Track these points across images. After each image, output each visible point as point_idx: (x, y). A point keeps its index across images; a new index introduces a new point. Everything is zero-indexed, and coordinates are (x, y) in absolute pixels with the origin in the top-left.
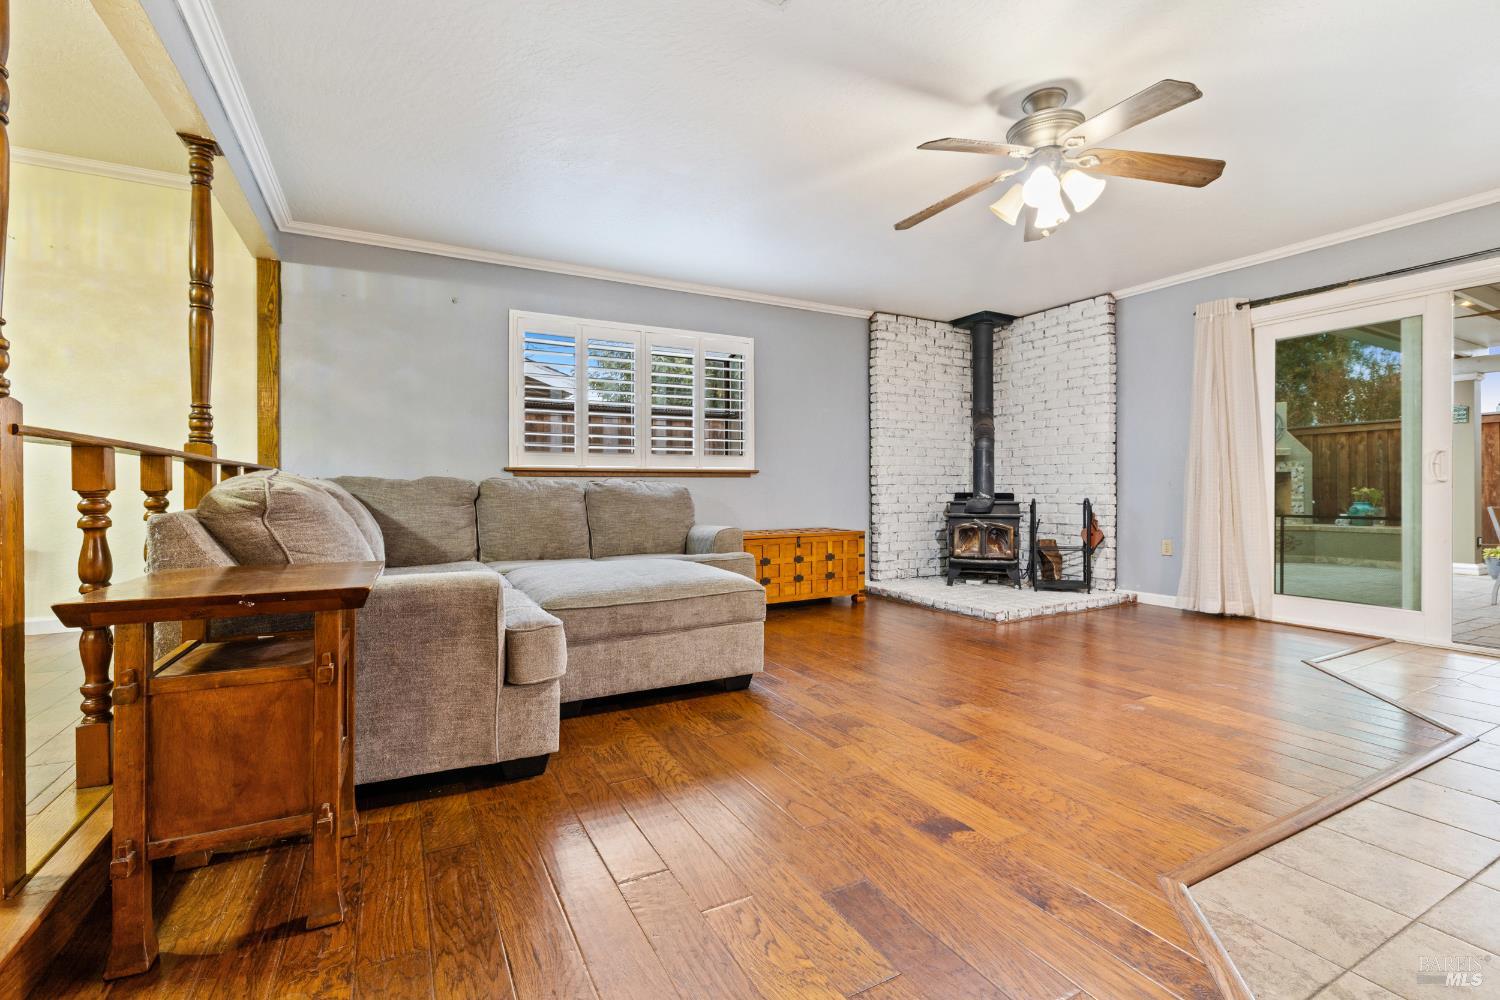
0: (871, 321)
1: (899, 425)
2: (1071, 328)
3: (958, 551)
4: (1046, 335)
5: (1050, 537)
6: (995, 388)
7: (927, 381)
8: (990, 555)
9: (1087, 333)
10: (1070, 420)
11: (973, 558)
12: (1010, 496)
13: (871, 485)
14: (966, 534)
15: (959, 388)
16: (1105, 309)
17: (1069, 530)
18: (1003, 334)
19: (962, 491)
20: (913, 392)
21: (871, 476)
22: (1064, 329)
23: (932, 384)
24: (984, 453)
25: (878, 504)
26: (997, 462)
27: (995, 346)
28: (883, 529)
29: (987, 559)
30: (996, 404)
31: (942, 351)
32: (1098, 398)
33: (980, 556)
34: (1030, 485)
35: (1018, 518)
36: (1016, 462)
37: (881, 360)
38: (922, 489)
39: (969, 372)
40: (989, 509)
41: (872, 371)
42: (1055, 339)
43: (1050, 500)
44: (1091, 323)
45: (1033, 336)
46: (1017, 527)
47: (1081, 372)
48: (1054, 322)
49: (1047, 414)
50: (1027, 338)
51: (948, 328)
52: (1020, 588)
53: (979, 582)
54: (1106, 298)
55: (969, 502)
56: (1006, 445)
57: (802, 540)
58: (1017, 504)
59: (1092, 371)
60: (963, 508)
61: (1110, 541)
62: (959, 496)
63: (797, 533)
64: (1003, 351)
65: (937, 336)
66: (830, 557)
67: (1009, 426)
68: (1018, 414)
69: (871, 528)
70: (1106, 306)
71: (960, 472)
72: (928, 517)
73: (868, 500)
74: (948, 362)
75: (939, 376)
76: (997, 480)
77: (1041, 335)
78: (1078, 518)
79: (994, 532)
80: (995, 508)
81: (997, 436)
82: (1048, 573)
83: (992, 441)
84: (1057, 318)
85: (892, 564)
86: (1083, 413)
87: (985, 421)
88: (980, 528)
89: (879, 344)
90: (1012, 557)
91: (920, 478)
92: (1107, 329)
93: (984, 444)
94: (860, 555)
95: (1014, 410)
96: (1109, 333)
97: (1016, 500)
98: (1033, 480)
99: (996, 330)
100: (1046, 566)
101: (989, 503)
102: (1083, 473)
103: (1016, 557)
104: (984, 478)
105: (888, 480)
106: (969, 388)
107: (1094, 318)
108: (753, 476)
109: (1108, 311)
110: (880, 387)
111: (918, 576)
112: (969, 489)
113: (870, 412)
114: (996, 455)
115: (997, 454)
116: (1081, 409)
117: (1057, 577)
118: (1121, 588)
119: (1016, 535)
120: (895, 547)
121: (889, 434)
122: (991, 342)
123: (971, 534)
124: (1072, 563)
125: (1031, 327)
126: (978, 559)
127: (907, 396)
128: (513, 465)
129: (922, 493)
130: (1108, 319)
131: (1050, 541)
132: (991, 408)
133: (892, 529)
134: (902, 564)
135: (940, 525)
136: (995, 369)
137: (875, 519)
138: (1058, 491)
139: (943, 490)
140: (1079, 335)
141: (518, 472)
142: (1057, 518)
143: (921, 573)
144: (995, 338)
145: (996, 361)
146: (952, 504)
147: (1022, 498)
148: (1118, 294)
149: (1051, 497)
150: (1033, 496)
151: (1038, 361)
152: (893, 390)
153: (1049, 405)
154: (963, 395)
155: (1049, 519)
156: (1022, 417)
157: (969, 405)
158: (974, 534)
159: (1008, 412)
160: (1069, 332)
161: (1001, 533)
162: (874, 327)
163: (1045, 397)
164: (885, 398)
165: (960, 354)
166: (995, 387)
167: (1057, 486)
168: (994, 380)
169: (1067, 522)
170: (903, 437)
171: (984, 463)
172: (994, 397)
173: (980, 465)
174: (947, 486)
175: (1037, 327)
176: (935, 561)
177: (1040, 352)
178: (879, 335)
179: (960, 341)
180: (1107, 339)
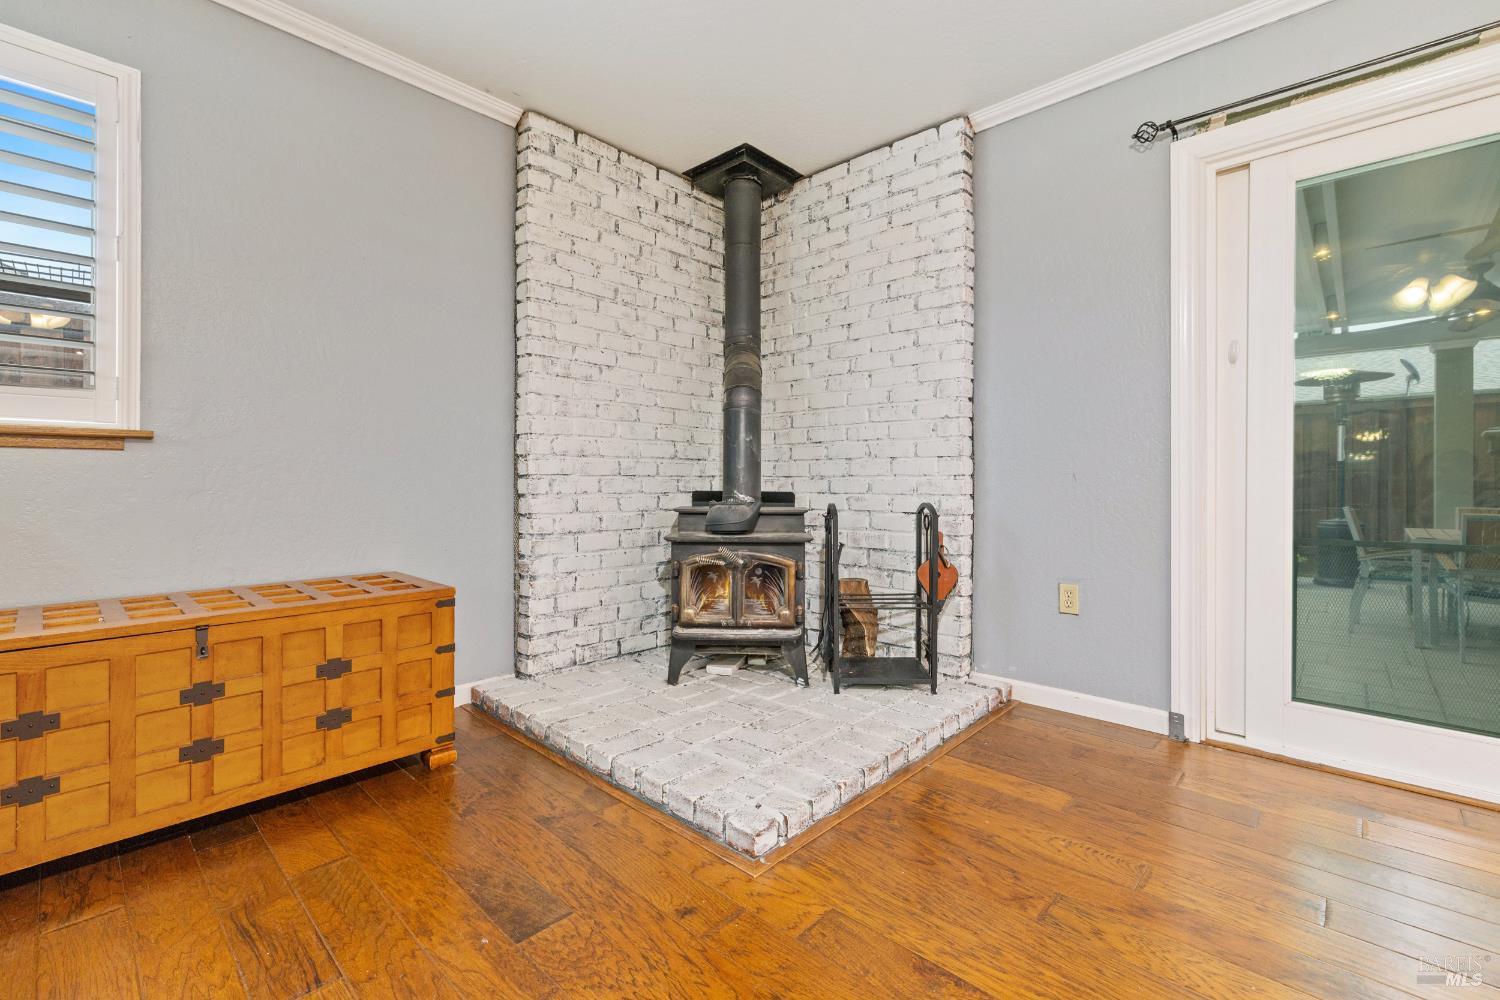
0: (518, 130)
1: (579, 354)
2: (895, 188)
3: (689, 612)
4: (851, 205)
5: (857, 573)
6: (763, 308)
7: (640, 278)
8: (751, 619)
9: (924, 194)
10: (892, 359)
11: (718, 626)
12: (788, 498)
13: (517, 476)
14: (704, 576)
15: (702, 302)
16: (958, 145)
17: (890, 561)
18: (778, 210)
19: (707, 489)
20: (611, 294)
21: (517, 457)
22: (880, 189)
23: (650, 285)
24: (743, 416)
25: (529, 516)
26: (766, 438)
27: (765, 232)
28: (540, 567)
29: (745, 627)
30: (765, 334)
31: (670, 227)
32: (945, 315)
33: (732, 622)
34: (822, 477)
35: (800, 544)
36: (798, 436)
37: (535, 210)
38: (629, 484)
39: (720, 275)
40: (750, 526)
41: (520, 237)
42: (865, 211)
43: (856, 506)
44: (932, 172)
45: (829, 208)
46: (800, 558)
47: (912, 267)
48: (866, 177)
49: (852, 349)
50: (818, 213)
51: (683, 186)
52: (807, 684)
53: (728, 670)
54: (960, 124)
55: (714, 509)
56: (781, 406)
57: (213, 636)
58: (800, 514)
59: (933, 263)
60: (702, 522)
61: (964, 585)
62: (700, 497)
63: (199, 613)
64: (778, 240)
65: (661, 195)
66: (335, 669)
67: (787, 374)
68: (801, 350)
69: (517, 566)
70: (958, 139)
71: (704, 454)
72: (642, 537)
73: (511, 506)
74: (682, 250)
75: (665, 272)
76: (766, 469)
77: (841, 204)
78: (905, 538)
79: (759, 571)
80: (761, 521)
81: (767, 391)
82: (854, 644)
83: (756, 393)
84: (870, 172)
85: (562, 641)
86: (916, 344)
87: (746, 358)
88: (732, 566)
89: (530, 176)
90: (792, 621)
91: (625, 463)
92: (961, 182)
93: (743, 398)
94: (440, 650)
95: (795, 344)
96: (965, 191)
97: (799, 505)
98: (826, 468)
99: (765, 204)
100: (852, 629)
101: (748, 512)
102: (916, 455)
103: (799, 622)
104: (741, 464)
105: (553, 466)
106: (720, 304)
107: (937, 163)
108: (131, 447)
109: (963, 148)
110: (536, 271)
111: (620, 654)
112: (717, 486)
113: (516, 321)
114: (764, 425)
115: (766, 422)
116: (913, 337)
117: (869, 651)
118: (981, 671)
119: (799, 577)
120: (568, 603)
121: (558, 369)
122: (756, 226)
123: (714, 576)
124: (895, 622)
125: (823, 193)
126: (727, 627)
127: (599, 298)
129: (630, 492)
130: (962, 163)
131: (859, 582)
132: (756, 338)
133: (562, 566)
134: (585, 633)
135: (663, 553)
136: (763, 273)
137: (525, 546)
138: (869, 489)
139: (671, 486)
140: (909, 198)
142: (867, 537)
143: (626, 647)
144: (763, 220)
145: (765, 259)
146: (683, 513)
147: (811, 502)
148: (982, 119)
149: (857, 499)
150: (831, 499)
151: (836, 253)
152: (566, 281)
153: (854, 332)
154: (709, 315)
155: (855, 540)
156: (806, 357)
157: (719, 333)
158: (719, 577)
159: (784, 349)
160: (891, 194)
161: (772, 573)
162: (523, 141)
163: (849, 317)
164: (546, 292)
165: (704, 240)
166: (764, 304)
167: (868, 480)
168: (762, 293)
169: (887, 547)
170: (588, 379)
171: (742, 435)
172: (762, 324)
173: (737, 436)
174: (679, 478)
175: (835, 191)
176: (655, 621)
177: (841, 236)
178: (531, 157)
179: (704, 214)
180: (961, 202)
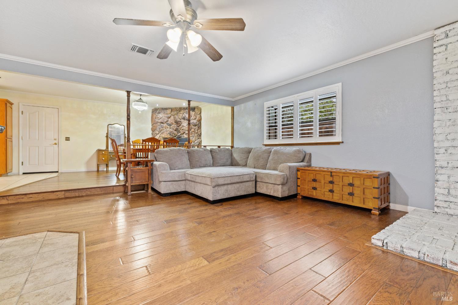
25: (436, 160)
28: (440, 178)
57: (333, 174)
66: (351, 185)
85: (453, 205)
94: (374, 188)
108: (341, 144)
128: (265, 143)
133: (453, 179)
141: (266, 145)
152: (455, 78)
164: (443, 85)
